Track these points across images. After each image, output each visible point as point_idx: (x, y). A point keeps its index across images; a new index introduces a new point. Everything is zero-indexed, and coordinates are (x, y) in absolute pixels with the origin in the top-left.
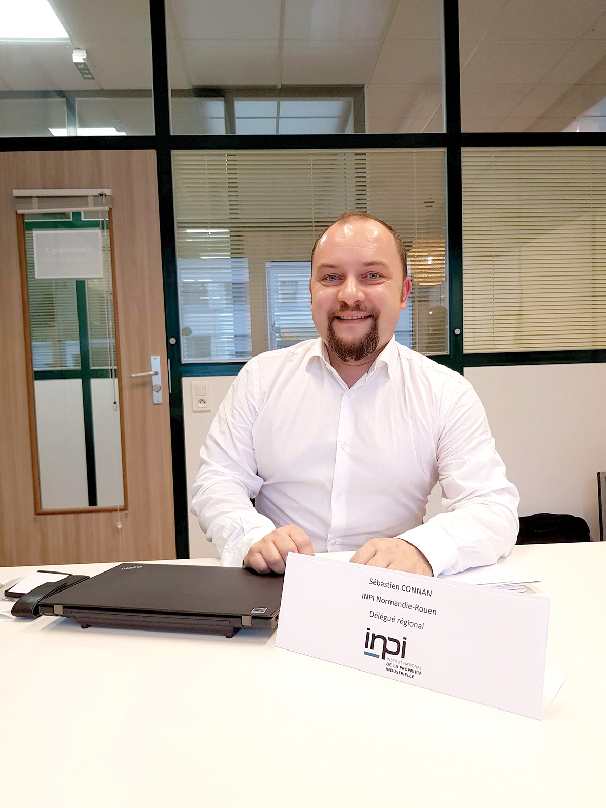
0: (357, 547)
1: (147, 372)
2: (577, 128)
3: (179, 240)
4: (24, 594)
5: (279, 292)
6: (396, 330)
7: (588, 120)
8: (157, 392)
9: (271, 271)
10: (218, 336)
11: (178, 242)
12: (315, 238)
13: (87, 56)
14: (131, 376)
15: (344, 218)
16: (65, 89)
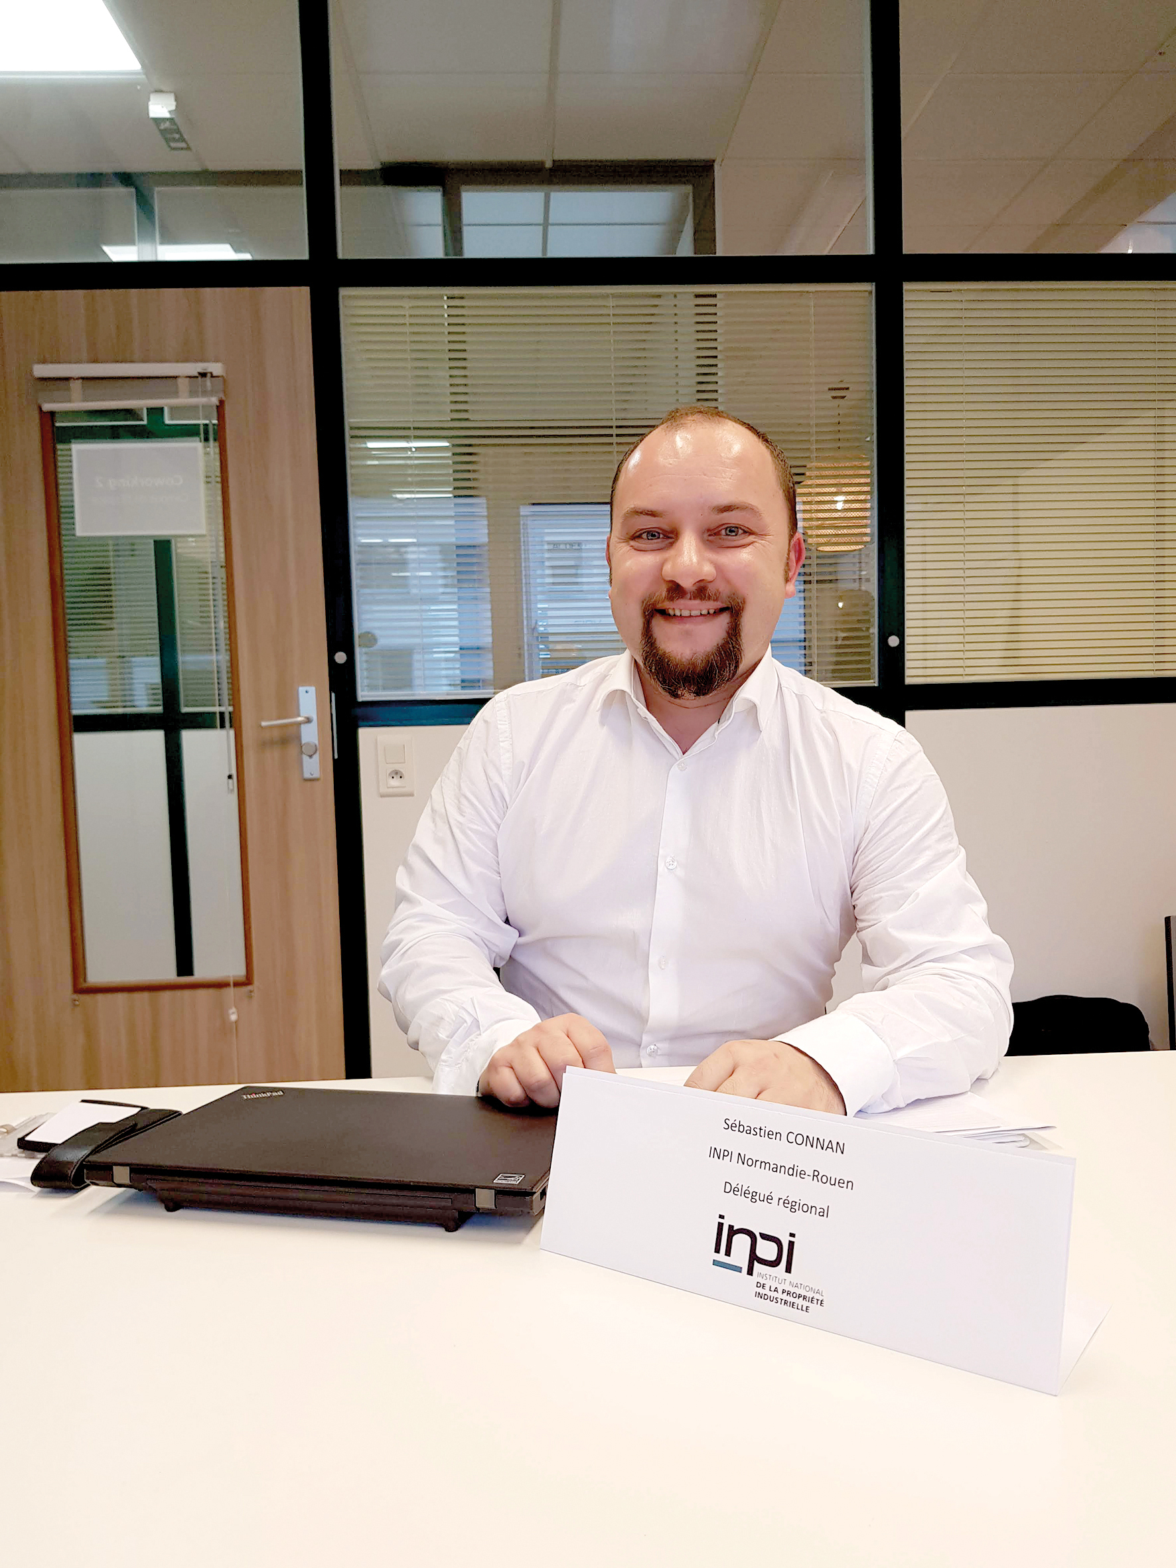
0: (698, 1059)
1: (293, 718)
2: (1128, 244)
3: (353, 463)
4: (55, 1145)
5: (547, 564)
6: (774, 637)
7: (1151, 231)
8: (311, 756)
9: (529, 522)
10: (426, 648)
11: (352, 466)
12: (617, 458)
13: (177, 106)
14: (260, 726)
15: (674, 418)
16: (136, 171)
